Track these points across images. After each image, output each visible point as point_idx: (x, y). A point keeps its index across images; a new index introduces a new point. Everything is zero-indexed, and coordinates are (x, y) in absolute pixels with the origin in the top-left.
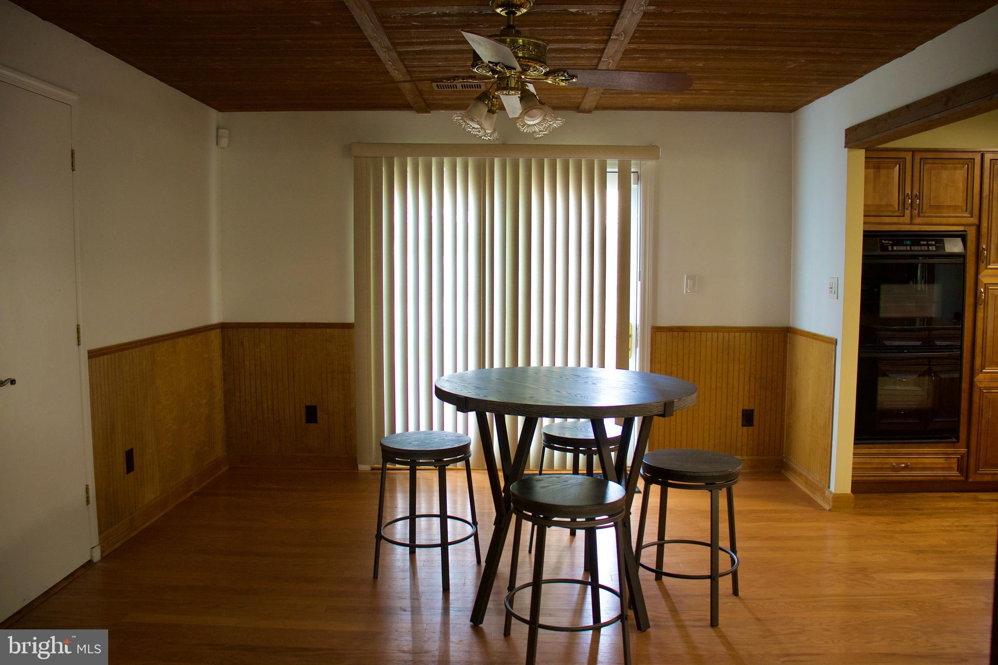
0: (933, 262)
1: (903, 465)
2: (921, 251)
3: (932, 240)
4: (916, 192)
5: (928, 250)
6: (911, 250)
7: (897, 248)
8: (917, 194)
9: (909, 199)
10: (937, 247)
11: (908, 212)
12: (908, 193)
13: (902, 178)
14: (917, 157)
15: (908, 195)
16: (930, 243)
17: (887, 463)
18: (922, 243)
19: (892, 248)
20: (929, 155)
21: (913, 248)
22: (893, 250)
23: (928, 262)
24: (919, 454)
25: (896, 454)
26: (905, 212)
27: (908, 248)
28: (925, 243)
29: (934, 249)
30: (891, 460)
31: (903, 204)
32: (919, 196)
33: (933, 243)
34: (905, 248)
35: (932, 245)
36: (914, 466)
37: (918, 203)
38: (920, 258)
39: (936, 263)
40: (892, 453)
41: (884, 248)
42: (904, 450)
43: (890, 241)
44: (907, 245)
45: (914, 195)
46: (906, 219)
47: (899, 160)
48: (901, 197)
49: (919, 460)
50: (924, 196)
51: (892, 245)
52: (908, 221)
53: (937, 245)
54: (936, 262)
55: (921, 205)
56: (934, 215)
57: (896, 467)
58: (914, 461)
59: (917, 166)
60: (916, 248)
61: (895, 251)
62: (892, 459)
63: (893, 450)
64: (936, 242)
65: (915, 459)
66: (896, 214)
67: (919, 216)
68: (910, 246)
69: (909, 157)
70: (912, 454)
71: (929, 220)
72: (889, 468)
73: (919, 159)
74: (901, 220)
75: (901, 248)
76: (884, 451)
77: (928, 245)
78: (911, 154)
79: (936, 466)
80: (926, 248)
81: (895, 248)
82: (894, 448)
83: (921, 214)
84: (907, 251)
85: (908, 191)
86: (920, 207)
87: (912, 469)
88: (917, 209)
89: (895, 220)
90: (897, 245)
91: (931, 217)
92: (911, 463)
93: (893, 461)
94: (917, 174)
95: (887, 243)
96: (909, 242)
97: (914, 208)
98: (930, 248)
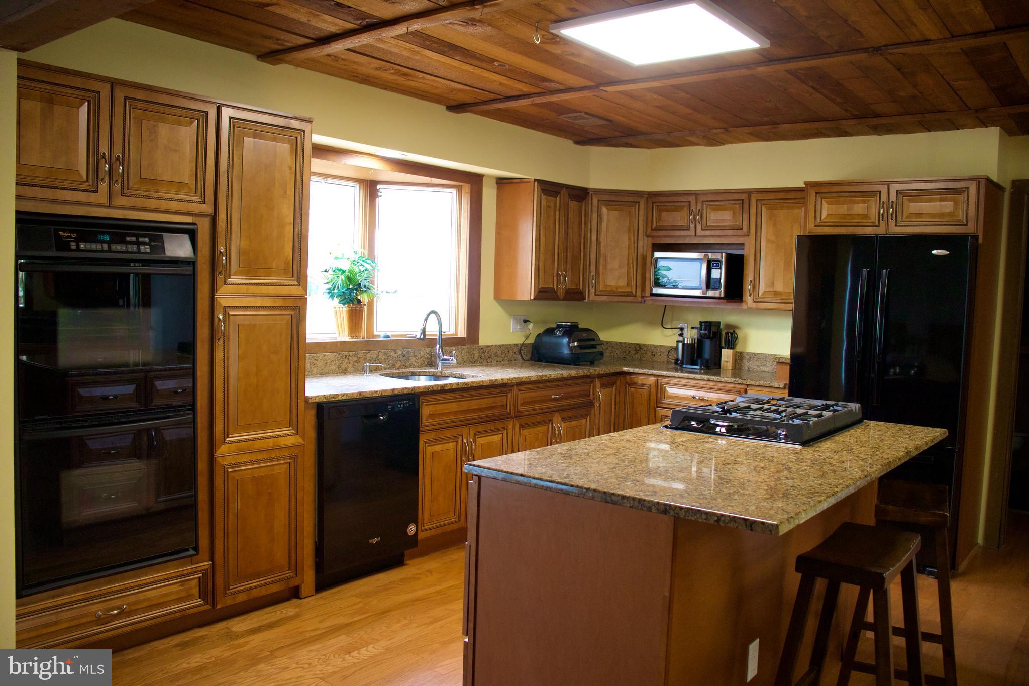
0: (147, 272)
1: (116, 612)
2: (127, 252)
3: (144, 236)
4: (117, 152)
5: (139, 252)
6: (110, 251)
7: (85, 246)
8: (118, 156)
9: (106, 163)
10: (152, 248)
11: (103, 187)
12: (104, 154)
13: (94, 126)
14: (120, 95)
15: (104, 156)
16: (141, 239)
17: (87, 615)
18: (128, 239)
19: (78, 246)
20: (140, 95)
21: (113, 247)
22: (78, 249)
23: (141, 272)
24: (140, 586)
25: (100, 596)
26: (99, 185)
27: (106, 247)
28: (134, 239)
29: (148, 250)
30: (94, 608)
31: (95, 171)
32: (123, 159)
33: (147, 240)
34: (99, 247)
35: (144, 244)
36: (133, 608)
37: (120, 171)
38: (132, 265)
39: (153, 274)
40: (94, 597)
41: (63, 245)
42: (116, 586)
43: (74, 233)
44: (102, 242)
45: (114, 159)
46: (102, 197)
47: (88, 94)
48: (91, 160)
49: (141, 596)
50: (131, 161)
51: (78, 241)
52: (104, 200)
53: (153, 244)
54: (152, 272)
55: (125, 175)
56: (147, 194)
57: (102, 617)
58: (133, 599)
59: (119, 109)
60: (119, 247)
61: (83, 251)
62: (97, 605)
63: (95, 591)
64: (152, 239)
65: (134, 596)
66: (83, 187)
67: (122, 194)
68: (109, 243)
69: (105, 90)
70: (129, 589)
71: (139, 202)
72: (91, 621)
73: (122, 99)
74: (93, 198)
75: (94, 246)
76: (80, 595)
77: (138, 244)
78: (108, 86)
79: (168, 599)
80: (135, 248)
81: (82, 246)
82: (97, 586)
83: (125, 191)
84: (103, 251)
85: (104, 149)
86: (125, 178)
87: (130, 613)
88: (120, 181)
89: (81, 196)
90: (85, 241)
91: (143, 197)
92: (128, 604)
93: (98, 608)
94: (118, 122)
95: (67, 237)
96: (107, 237)
97: (114, 179)
98: (142, 248)
